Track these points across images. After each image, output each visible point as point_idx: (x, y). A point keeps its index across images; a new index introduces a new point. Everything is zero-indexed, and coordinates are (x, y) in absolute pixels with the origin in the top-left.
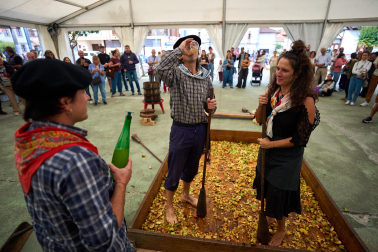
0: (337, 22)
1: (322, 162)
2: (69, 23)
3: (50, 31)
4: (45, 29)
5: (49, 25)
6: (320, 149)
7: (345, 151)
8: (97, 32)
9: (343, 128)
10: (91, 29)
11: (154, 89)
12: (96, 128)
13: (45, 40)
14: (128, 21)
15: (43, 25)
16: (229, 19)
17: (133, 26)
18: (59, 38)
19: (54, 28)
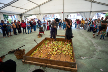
0: (94, 12)
1: (80, 46)
2: (25, 14)
3: (20, 16)
4: (19, 15)
5: (20, 15)
6: (81, 43)
7: (88, 44)
8: (32, 16)
9: (91, 39)
10: (30, 15)
11: (42, 29)
12: (26, 38)
13: (19, 18)
14: (39, 13)
15: (19, 14)
16: (64, 12)
17: (40, 14)
18: (22, 17)
19: (21, 15)
